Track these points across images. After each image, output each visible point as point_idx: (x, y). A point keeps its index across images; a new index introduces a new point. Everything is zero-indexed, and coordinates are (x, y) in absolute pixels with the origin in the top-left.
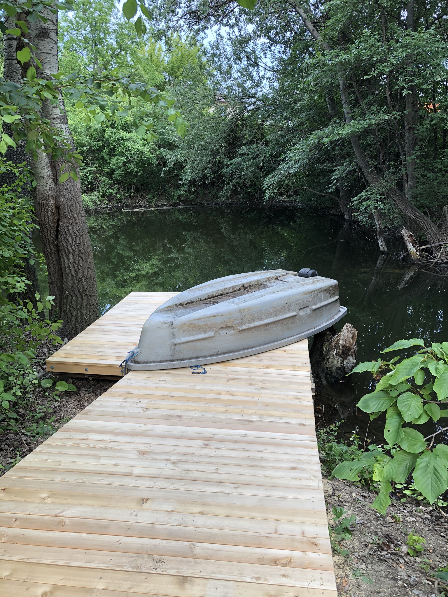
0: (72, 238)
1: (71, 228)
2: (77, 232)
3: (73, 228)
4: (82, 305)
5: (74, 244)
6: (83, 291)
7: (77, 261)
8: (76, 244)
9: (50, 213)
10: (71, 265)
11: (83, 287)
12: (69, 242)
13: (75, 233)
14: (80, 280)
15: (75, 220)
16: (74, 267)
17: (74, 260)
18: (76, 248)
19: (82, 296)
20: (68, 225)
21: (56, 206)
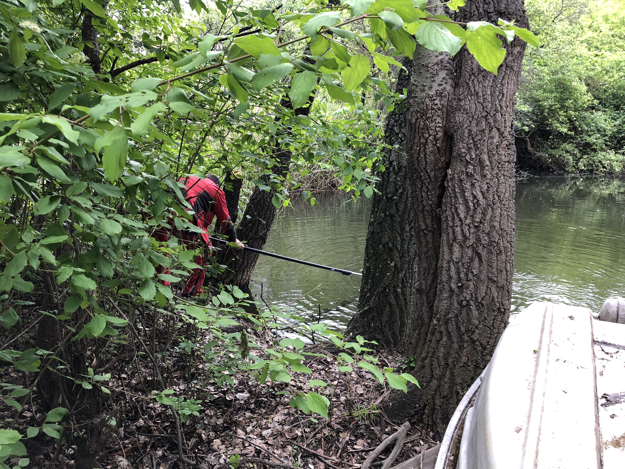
0: (468, 207)
1: (468, 186)
2: (480, 196)
3: (473, 185)
4: (457, 360)
5: (468, 221)
6: (467, 331)
7: (466, 260)
8: (473, 221)
9: (430, 147)
10: (452, 267)
11: (469, 320)
12: (458, 215)
13: (475, 197)
14: (464, 303)
15: (482, 167)
16: (458, 273)
17: (462, 257)
18: (472, 230)
19: (461, 340)
20: (463, 177)
21: (446, 133)
